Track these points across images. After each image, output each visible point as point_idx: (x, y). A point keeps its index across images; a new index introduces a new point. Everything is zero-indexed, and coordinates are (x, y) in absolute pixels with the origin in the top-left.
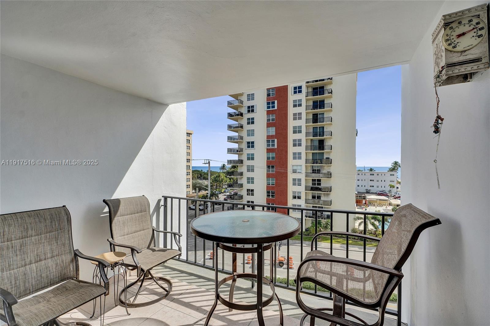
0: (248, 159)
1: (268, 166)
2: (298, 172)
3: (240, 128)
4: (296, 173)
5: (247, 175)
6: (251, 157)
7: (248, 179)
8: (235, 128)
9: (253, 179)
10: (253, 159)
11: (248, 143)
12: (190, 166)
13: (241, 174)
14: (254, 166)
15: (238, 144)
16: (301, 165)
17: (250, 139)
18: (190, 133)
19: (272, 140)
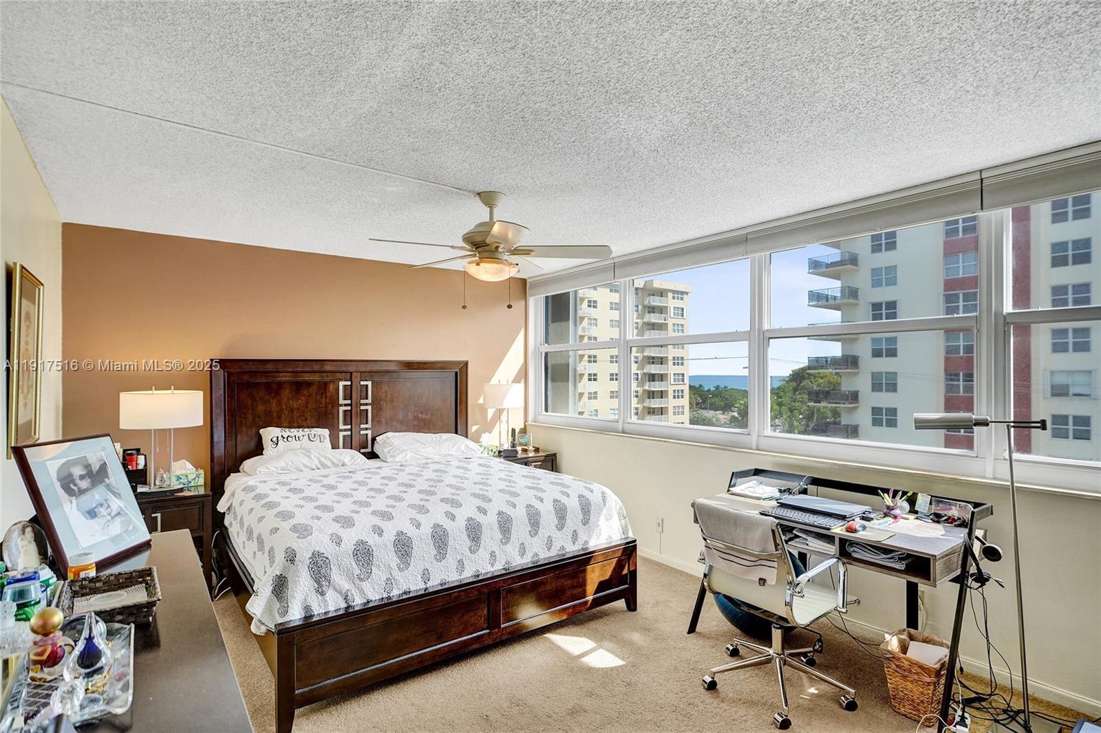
0: (877, 353)
1: (951, 375)
2: (1075, 395)
3: (850, 264)
4: (1067, 394)
5: (871, 399)
6: (884, 347)
7: (876, 411)
8: (828, 266)
9: (893, 412)
10: (892, 353)
11: (876, 306)
12: (683, 374)
13: (854, 397)
14: (896, 373)
15: (840, 312)
16: (1090, 372)
17: (884, 295)
18: (685, 290)
19: (964, 294)
